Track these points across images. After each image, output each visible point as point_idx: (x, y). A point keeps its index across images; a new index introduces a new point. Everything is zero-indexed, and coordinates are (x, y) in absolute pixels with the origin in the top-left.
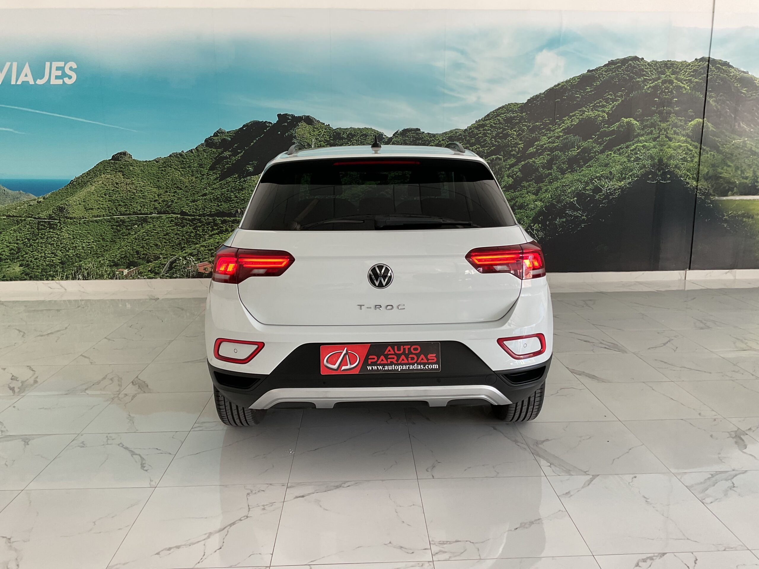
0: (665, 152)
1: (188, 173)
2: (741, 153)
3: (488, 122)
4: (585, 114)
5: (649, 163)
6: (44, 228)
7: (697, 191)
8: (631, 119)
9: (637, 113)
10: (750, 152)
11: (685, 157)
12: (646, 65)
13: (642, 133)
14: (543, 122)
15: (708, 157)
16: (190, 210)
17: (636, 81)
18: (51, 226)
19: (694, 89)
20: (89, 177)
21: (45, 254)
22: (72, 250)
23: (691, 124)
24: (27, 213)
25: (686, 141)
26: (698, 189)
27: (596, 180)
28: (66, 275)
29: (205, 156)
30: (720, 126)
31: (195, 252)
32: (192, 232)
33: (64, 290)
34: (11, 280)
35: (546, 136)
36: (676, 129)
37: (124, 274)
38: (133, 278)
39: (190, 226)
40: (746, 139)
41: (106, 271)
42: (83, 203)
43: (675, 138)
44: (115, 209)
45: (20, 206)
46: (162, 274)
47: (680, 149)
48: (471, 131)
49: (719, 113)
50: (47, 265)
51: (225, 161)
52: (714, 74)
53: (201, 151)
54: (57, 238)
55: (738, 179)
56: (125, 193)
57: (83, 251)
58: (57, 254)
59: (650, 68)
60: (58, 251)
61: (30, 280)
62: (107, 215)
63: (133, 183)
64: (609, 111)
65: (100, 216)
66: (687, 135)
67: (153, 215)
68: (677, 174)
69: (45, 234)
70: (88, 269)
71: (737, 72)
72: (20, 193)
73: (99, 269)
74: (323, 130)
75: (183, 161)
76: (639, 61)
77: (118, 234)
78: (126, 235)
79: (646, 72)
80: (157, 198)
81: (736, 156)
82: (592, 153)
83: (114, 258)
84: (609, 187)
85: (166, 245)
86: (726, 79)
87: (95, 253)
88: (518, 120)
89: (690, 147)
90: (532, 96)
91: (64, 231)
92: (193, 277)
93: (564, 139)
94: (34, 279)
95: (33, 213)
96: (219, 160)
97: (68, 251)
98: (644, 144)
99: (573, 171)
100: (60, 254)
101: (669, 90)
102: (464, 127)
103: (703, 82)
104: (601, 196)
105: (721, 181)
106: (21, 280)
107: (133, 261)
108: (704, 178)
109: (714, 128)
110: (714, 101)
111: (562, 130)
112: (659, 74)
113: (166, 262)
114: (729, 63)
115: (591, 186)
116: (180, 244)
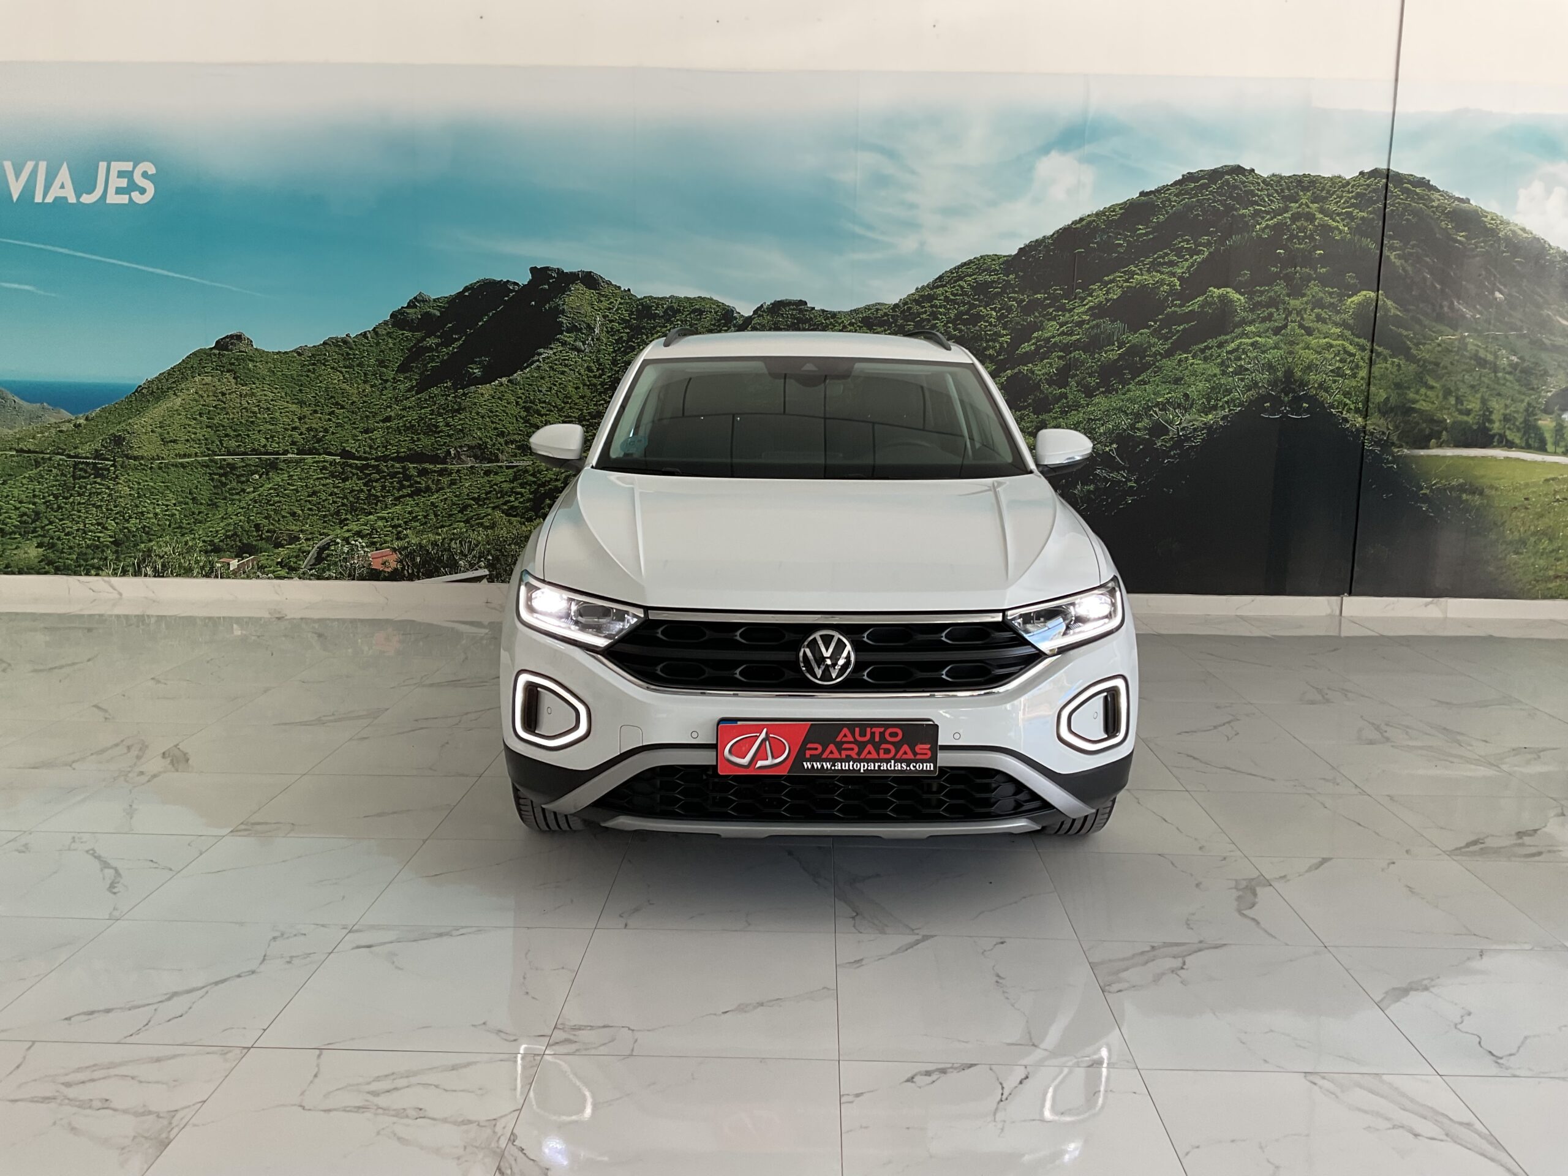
0: (1297, 356)
1: (357, 377)
2: (1455, 363)
3: (939, 291)
4: (1133, 279)
5: (1264, 378)
6: (83, 474)
7: (1364, 437)
8: (1229, 290)
9: (1240, 278)
10: (1475, 360)
11: (1339, 368)
12: (1259, 184)
13: (1250, 318)
14: (1049, 293)
15: (1387, 369)
16: (359, 447)
17: (1240, 215)
18: (98, 472)
19: (1357, 231)
20: (171, 380)
21: (85, 526)
22: (136, 518)
23: (1352, 302)
24: (54, 446)
25: (1342, 336)
26: (1368, 432)
27: (1157, 410)
28: (123, 567)
29: (391, 345)
30: (1412, 307)
31: (366, 530)
32: (362, 491)
33: (117, 596)
34: (20, 572)
35: (1056, 320)
36: (1320, 310)
37: (231, 569)
38: (248, 577)
39: (359, 479)
40: (1466, 334)
41: (197, 562)
42: (159, 430)
43: (1318, 328)
44: (219, 443)
45: (42, 433)
46: (302, 570)
47: (1329, 351)
48: (906, 307)
49: (1409, 281)
50: (88, 547)
51: (427, 354)
52: (1399, 203)
53: (383, 335)
54: (110, 495)
55: (1450, 414)
56: (238, 413)
57: (156, 522)
58: (107, 525)
59: (1267, 190)
60: (109, 521)
61: (56, 574)
62: (202, 453)
63: (253, 395)
64: (1183, 273)
65: (190, 456)
66: (1344, 324)
67: (289, 455)
68: (1323, 401)
69: (85, 487)
70: (163, 557)
71: (1445, 199)
72: (43, 408)
73: (184, 558)
74: (616, 300)
75: (348, 354)
76: (1245, 176)
77: (222, 490)
78: (237, 494)
79: (1259, 196)
80: (298, 424)
81: (1446, 368)
82: (1148, 356)
83: (214, 537)
84: (1184, 425)
85: (312, 515)
86: (1423, 212)
87: (177, 525)
88: (999, 288)
89: (1351, 347)
90: (1027, 242)
91: (121, 481)
92: (362, 578)
93: (1092, 328)
94: (63, 572)
95: (65, 447)
96: (416, 353)
97: (127, 521)
98: (1254, 340)
99: (1109, 390)
100: (113, 526)
101: (1306, 233)
102: (893, 299)
103: (1375, 218)
104: (1166, 442)
105: (1415, 417)
106: (39, 573)
107: (249, 545)
108: (1379, 410)
109: (1400, 311)
110: (1399, 257)
111: (1090, 308)
112: (1285, 202)
113: (310, 548)
114: (1429, 181)
115: (1145, 422)
116: (338, 513)
